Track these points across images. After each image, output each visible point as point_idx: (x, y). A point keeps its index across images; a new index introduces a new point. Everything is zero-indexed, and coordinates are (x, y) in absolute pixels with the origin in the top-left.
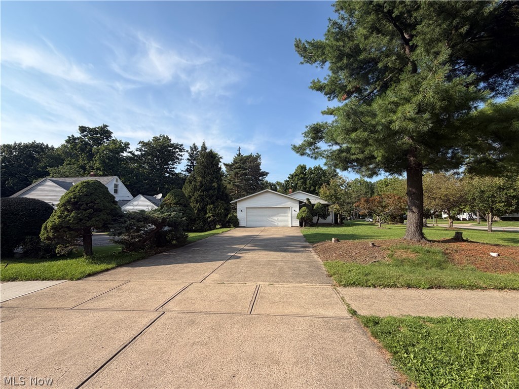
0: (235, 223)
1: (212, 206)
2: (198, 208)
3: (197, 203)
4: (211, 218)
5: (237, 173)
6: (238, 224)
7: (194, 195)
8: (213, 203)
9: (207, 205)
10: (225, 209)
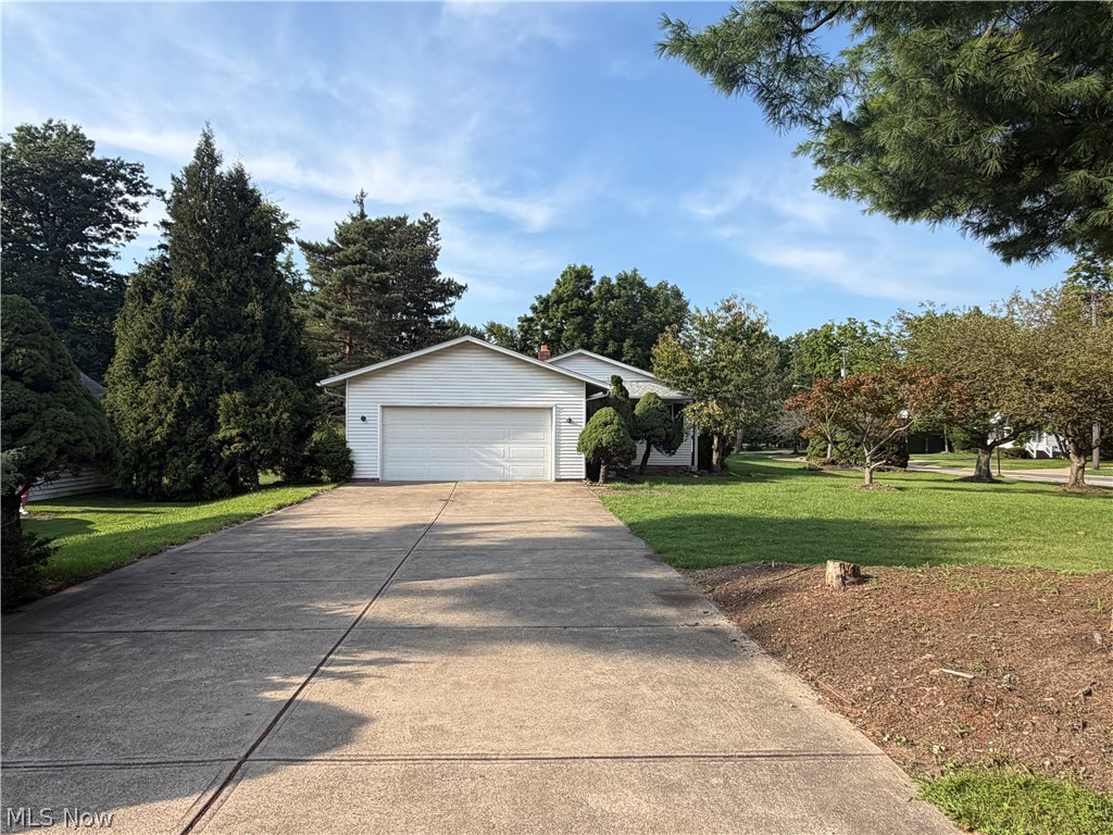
0: (339, 468)
1: (238, 396)
2: (181, 404)
3: (172, 385)
4: (237, 447)
5: (348, 280)
6: (351, 470)
7: (159, 351)
8: (244, 384)
9: (217, 392)
10: (297, 411)
